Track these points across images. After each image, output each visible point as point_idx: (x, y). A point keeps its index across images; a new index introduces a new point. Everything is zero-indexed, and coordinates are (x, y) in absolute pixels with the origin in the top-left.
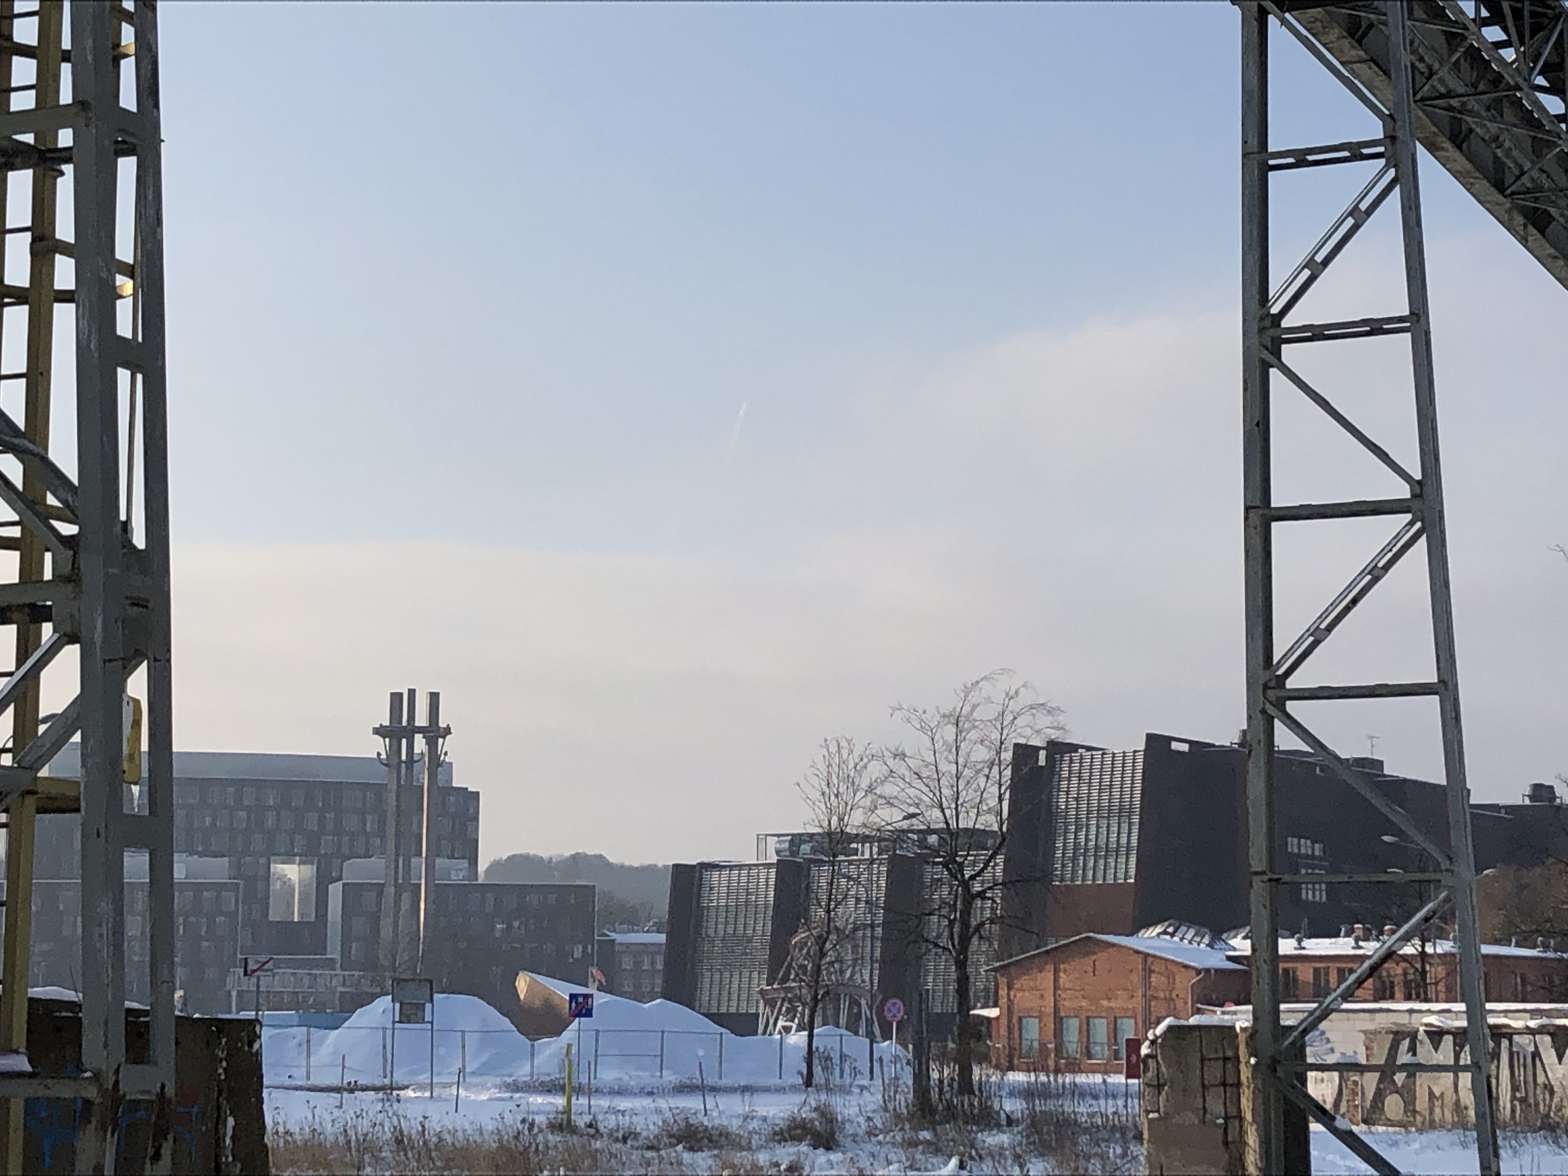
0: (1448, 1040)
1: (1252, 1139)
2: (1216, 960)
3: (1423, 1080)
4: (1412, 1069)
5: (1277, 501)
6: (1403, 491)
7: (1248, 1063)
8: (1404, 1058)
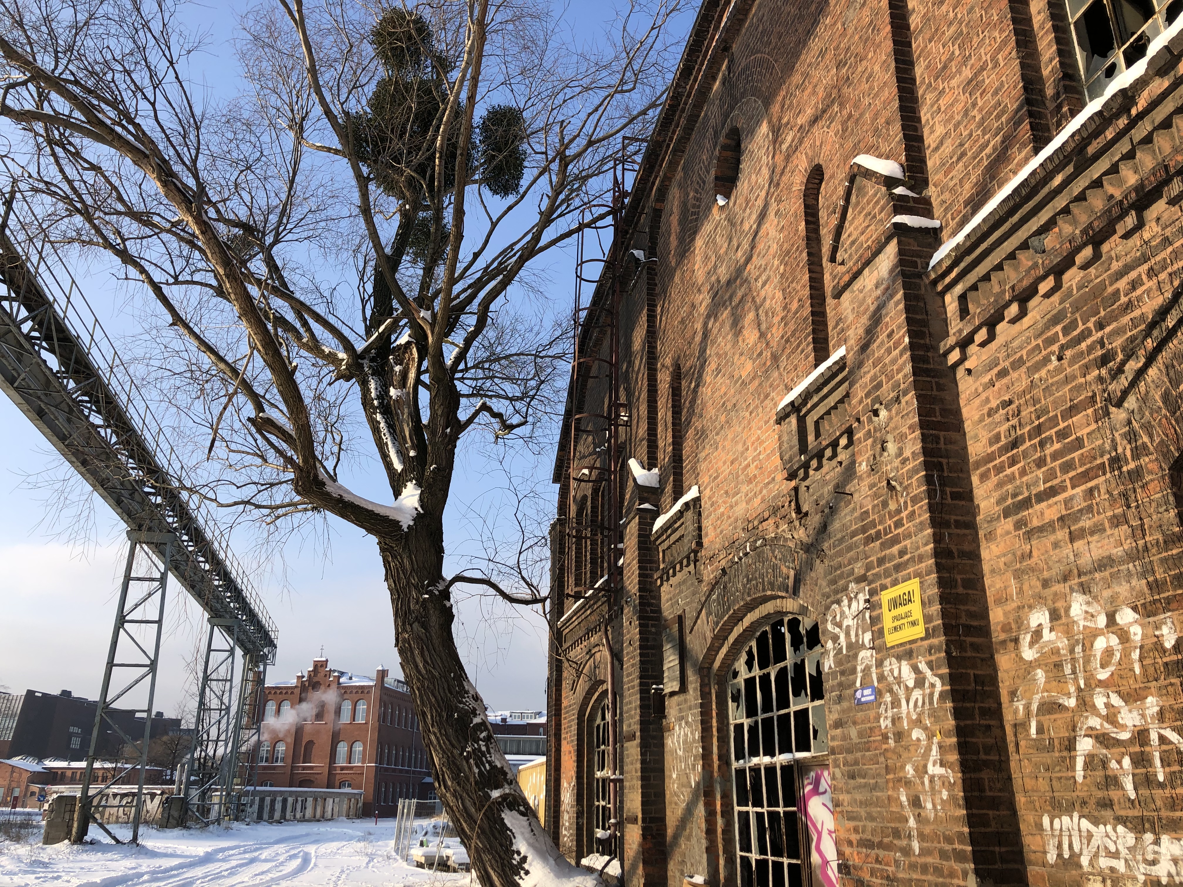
0: (118, 797)
1: (75, 825)
2: (38, 768)
3: (108, 809)
4: (105, 807)
5: (116, 662)
6: (148, 663)
7: (78, 805)
8: (103, 803)
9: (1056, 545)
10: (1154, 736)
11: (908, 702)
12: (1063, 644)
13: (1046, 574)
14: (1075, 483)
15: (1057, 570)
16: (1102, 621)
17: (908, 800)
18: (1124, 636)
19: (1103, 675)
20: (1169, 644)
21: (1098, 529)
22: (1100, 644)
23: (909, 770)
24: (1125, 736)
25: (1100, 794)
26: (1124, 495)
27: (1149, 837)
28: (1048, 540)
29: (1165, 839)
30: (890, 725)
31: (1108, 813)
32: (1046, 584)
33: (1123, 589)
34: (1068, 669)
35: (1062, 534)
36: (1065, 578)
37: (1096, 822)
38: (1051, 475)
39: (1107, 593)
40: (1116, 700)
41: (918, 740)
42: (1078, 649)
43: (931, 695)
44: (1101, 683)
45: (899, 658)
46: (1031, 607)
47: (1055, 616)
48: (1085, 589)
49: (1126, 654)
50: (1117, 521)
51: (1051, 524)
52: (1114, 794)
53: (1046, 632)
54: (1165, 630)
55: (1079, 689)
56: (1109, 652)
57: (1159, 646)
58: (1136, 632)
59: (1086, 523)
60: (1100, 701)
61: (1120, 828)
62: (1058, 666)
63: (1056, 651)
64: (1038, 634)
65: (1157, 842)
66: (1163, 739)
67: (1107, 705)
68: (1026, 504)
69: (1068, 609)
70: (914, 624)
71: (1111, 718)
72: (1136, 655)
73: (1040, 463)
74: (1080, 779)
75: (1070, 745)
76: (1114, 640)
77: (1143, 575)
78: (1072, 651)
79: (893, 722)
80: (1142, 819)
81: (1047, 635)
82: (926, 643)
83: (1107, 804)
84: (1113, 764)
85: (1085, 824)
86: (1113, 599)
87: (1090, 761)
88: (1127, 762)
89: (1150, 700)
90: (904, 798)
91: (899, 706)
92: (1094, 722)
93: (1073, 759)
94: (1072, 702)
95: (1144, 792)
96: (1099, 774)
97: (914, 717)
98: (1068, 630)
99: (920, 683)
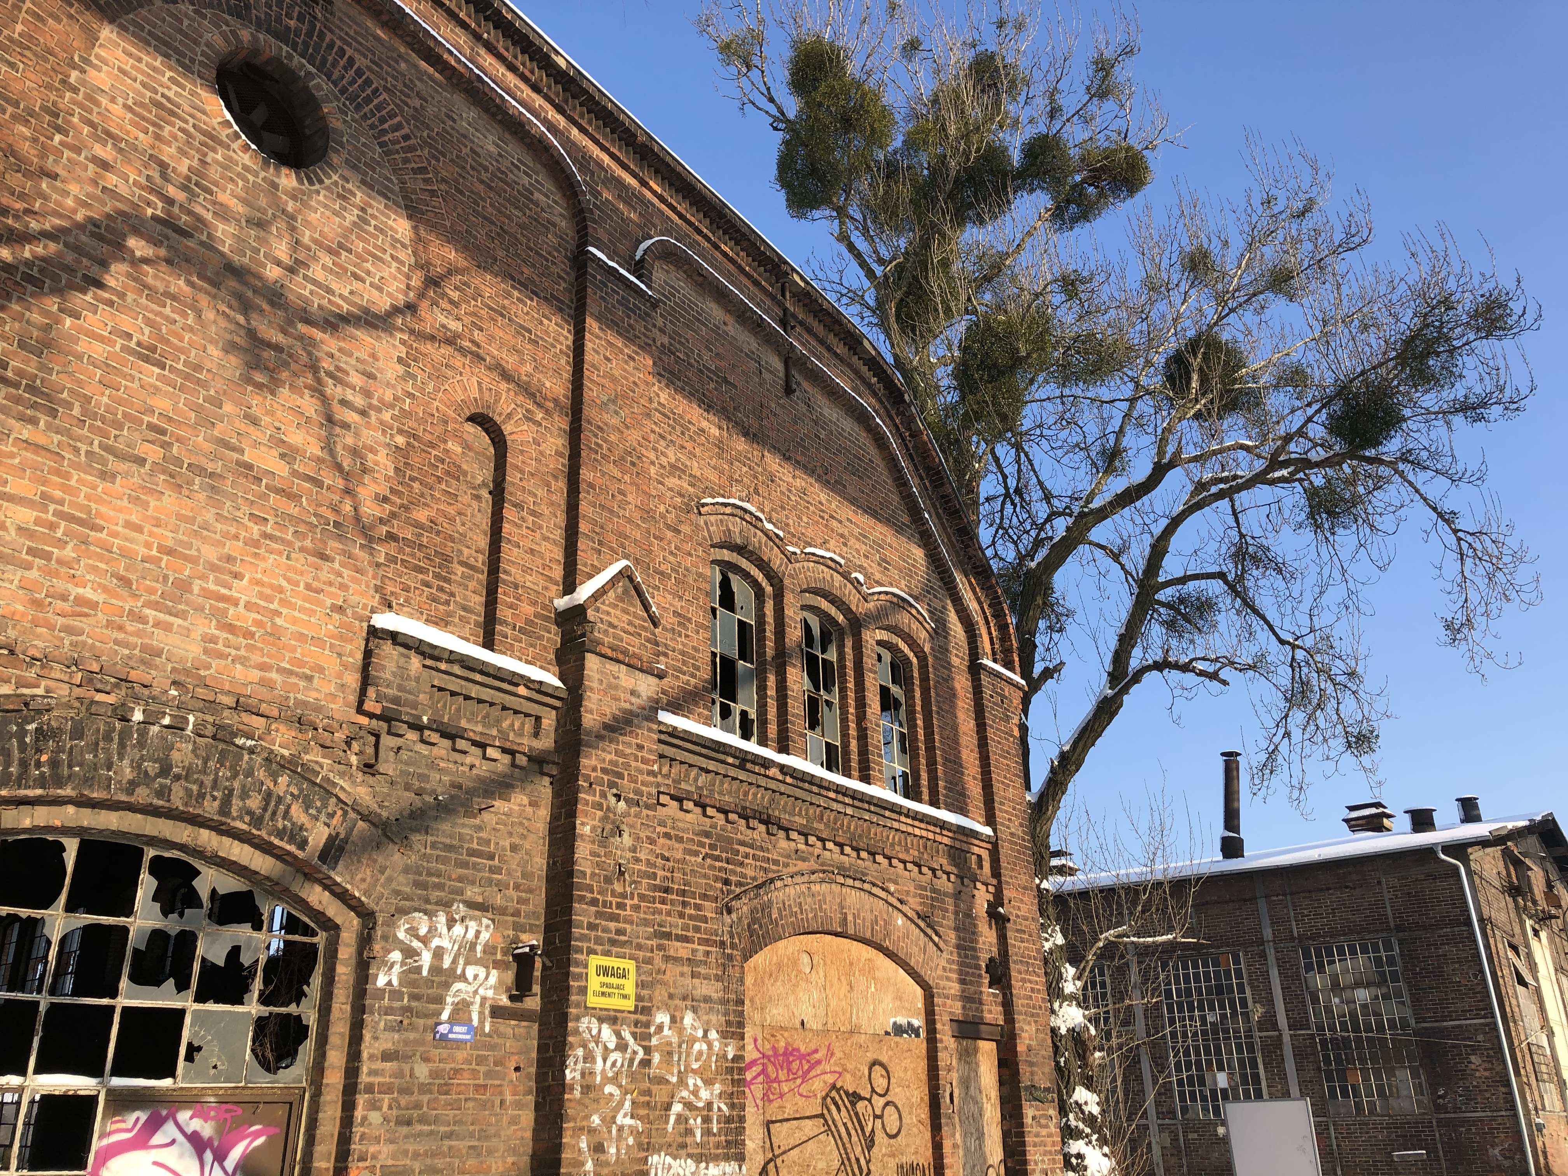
9: (682, 975)
10: (715, 1107)
11: (605, 1061)
12: (675, 1040)
13: (672, 990)
14: (702, 941)
15: (679, 991)
16: (700, 1033)
17: (589, 1147)
18: (710, 1046)
19: (695, 1066)
20: (730, 1056)
21: (707, 977)
22: (697, 1046)
23: (596, 1120)
24: (701, 1104)
25: (680, 1140)
26: (724, 965)
27: (703, 1165)
28: (679, 969)
29: (711, 1165)
30: (578, 1077)
31: (683, 1152)
32: (671, 996)
33: (714, 1018)
34: (676, 1058)
35: (687, 969)
36: (684, 998)
37: (675, 1159)
38: (685, 928)
39: (705, 1018)
40: (700, 1083)
41: (611, 1095)
42: (684, 1046)
43: (632, 1061)
44: (694, 1071)
45: (601, 1020)
46: (658, 1008)
47: (673, 1020)
48: (695, 1010)
49: (709, 1056)
50: (718, 979)
51: (681, 959)
52: (689, 1140)
53: (666, 1029)
54: (729, 1049)
55: (680, 1072)
56: (700, 1053)
57: (725, 1056)
58: (716, 1045)
59: (702, 970)
60: (691, 1082)
61: (689, 1161)
62: (670, 1054)
63: (670, 1044)
64: (660, 1028)
65: (707, 1168)
66: (719, 1109)
67: (695, 1085)
68: (668, 936)
69: (682, 1019)
70: (625, 997)
71: (695, 1093)
72: (714, 1058)
73: (681, 915)
74: (670, 1129)
75: (668, 1107)
76: (705, 1047)
77: (725, 1015)
78: (680, 1046)
79: (583, 1074)
80: (701, 1155)
81: (666, 1031)
82: (633, 1016)
83: (684, 1146)
84: (692, 1121)
85: (669, 1159)
86: (708, 1022)
87: (679, 1117)
88: (699, 1120)
89: (717, 1086)
90: (583, 1145)
91: (593, 1061)
92: (685, 1094)
93: (668, 1117)
94: (674, 1079)
95: (705, 1138)
96: (683, 1126)
97: (610, 1075)
98: (681, 1031)
99: (622, 1047)
